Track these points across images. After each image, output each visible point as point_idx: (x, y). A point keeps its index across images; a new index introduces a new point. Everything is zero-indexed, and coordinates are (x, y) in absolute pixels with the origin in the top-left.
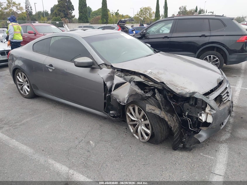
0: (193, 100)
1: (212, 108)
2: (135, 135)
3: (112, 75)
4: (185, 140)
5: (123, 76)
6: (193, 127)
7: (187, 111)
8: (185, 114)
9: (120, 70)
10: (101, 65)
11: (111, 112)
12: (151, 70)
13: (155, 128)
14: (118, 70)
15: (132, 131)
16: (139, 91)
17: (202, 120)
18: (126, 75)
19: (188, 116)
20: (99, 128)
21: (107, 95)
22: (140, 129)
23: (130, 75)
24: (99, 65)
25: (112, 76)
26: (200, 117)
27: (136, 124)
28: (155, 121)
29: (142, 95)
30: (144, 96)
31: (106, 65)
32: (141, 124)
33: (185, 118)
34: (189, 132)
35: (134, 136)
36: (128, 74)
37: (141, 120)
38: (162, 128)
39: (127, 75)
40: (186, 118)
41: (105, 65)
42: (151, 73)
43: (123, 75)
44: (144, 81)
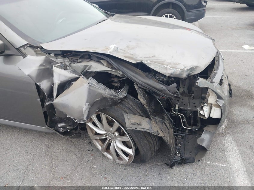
0: (184, 85)
1: (219, 97)
2: (105, 153)
3: (48, 67)
4: (180, 145)
5: (68, 64)
6: (188, 126)
7: (177, 104)
8: (175, 108)
9: (60, 53)
10: (22, 49)
11: (59, 125)
12: (115, 45)
13: (142, 146)
14: (56, 53)
15: (100, 148)
16: (107, 92)
17: (205, 116)
18: (74, 62)
19: (180, 111)
20: (46, 153)
21: (47, 104)
22: (113, 147)
23: (80, 60)
24: (18, 49)
25: (48, 69)
26: (201, 112)
27: (106, 139)
28: (141, 136)
29: (112, 99)
30: (117, 99)
31: (31, 46)
32: (114, 139)
33: (174, 113)
34: (182, 131)
35: (104, 156)
36: (78, 60)
37: (113, 134)
38: (152, 143)
39: (76, 61)
40: (176, 113)
41: (29, 46)
42: (116, 49)
43: (67, 61)
44: (109, 69)
